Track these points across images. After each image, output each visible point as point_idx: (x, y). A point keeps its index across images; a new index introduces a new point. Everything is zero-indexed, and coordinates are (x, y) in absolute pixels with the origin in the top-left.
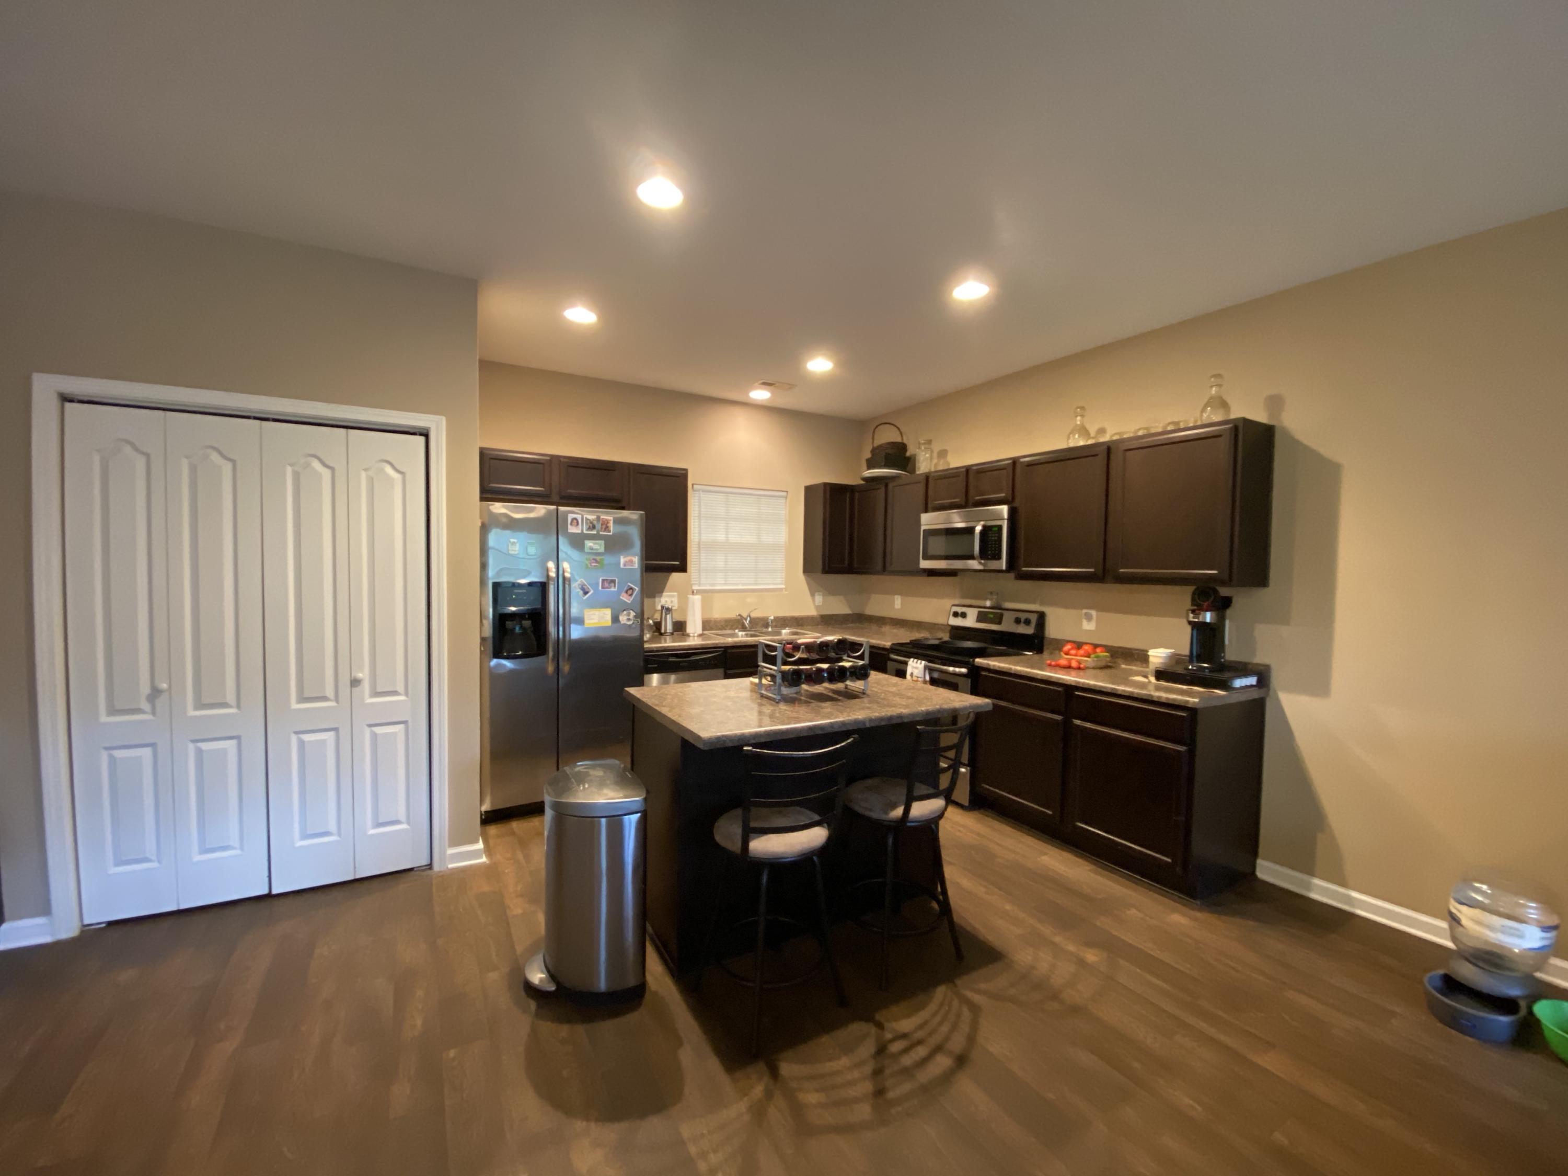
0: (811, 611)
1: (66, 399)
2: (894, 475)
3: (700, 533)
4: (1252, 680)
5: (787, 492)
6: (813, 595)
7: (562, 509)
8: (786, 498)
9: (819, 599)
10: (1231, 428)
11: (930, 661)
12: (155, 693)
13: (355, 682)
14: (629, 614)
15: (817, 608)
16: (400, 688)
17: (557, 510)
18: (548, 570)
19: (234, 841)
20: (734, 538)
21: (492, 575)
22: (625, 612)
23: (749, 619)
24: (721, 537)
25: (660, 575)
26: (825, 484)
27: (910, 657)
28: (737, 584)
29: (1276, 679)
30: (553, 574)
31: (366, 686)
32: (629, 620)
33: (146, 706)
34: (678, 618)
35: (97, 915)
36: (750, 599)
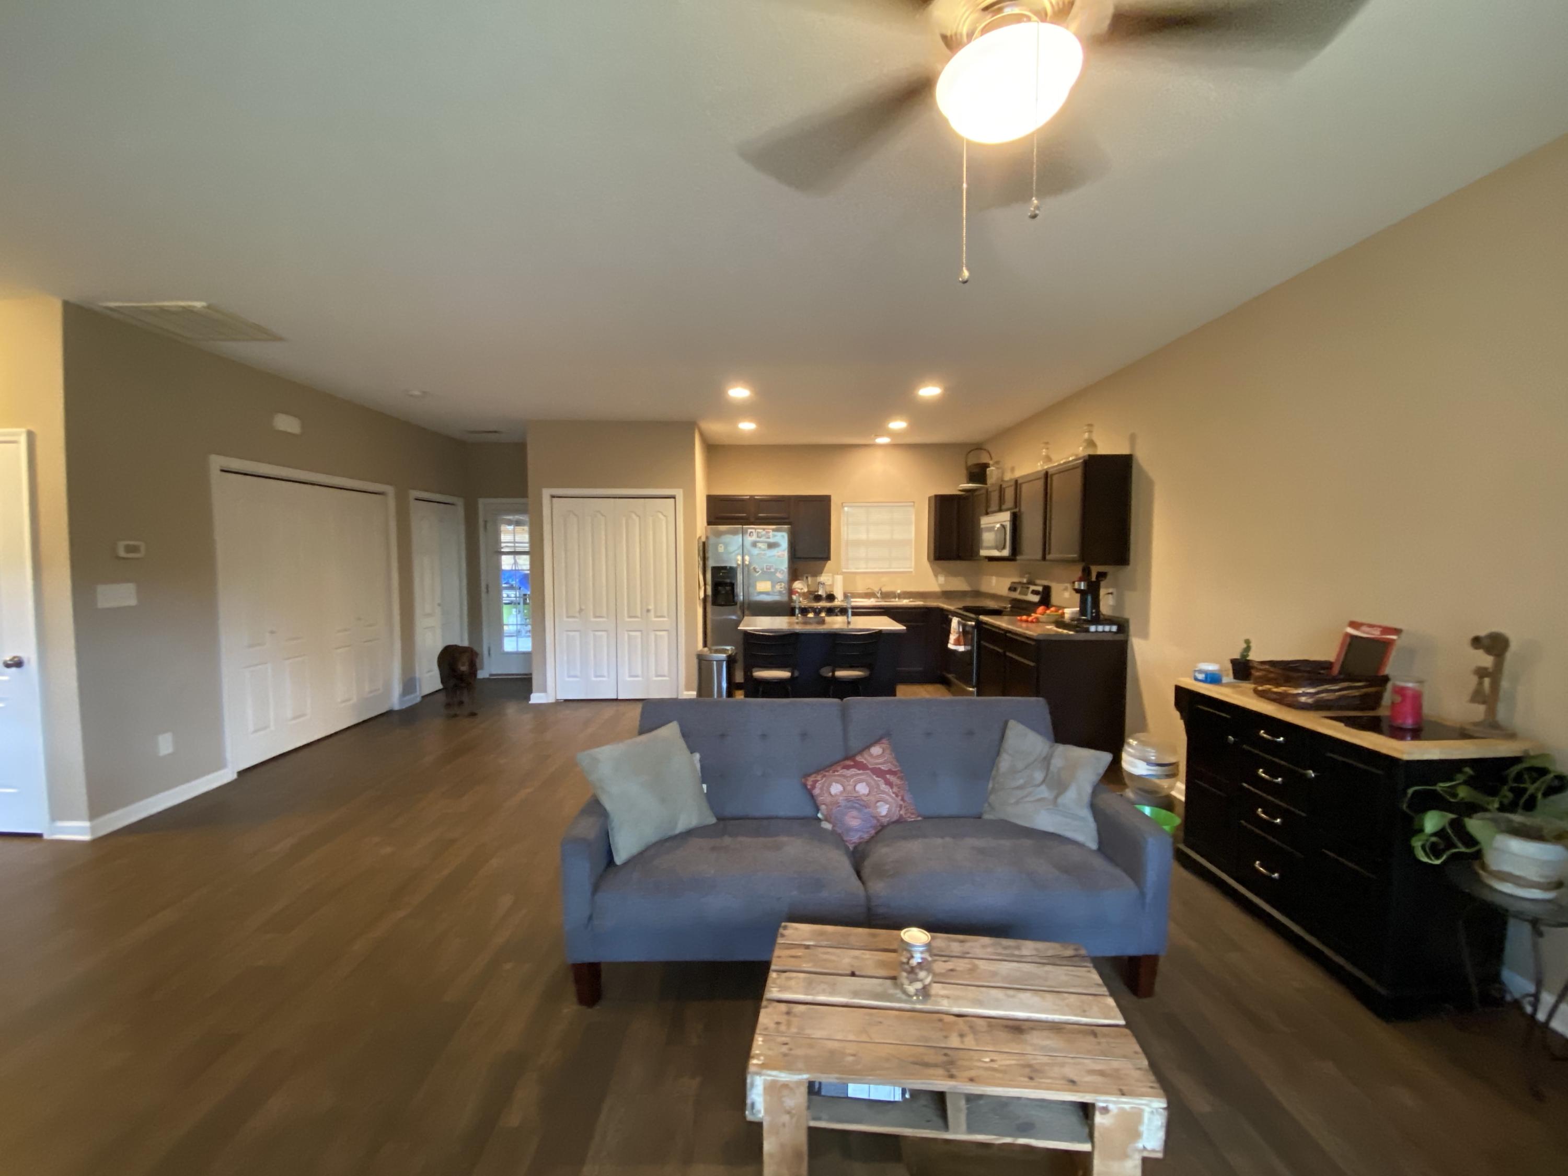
0: (935, 588)
1: (553, 497)
2: (975, 488)
3: (848, 534)
4: (1114, 628)
5: (914, 502)
6: (936, 575)
7: (744, 526)
8: (914, 506)
9: (942, 579)
10: (1082, 462)
11: (962, 619)
12: (581, 610)
13: (648, 611)
14: (781, 585)
15: (940, 585)
16: (666, 614)
17: (743, 528)
18: (738, 560)
19: (606, 674)
20: (873, 536)
21: (711, 563)
22: (779, 584)
23: (880, 592)
24: (863, 536)
25: (818, 563)
26: (936, 496)
27: (954, 616)
28: (875, 568)
29: (1132, 628)
30: (739, 562)
31: (652, 613)
32: (781, 588)
33: (577, 615)
34: (828, 589)
35: (562, 696)
36: (884, 579)
